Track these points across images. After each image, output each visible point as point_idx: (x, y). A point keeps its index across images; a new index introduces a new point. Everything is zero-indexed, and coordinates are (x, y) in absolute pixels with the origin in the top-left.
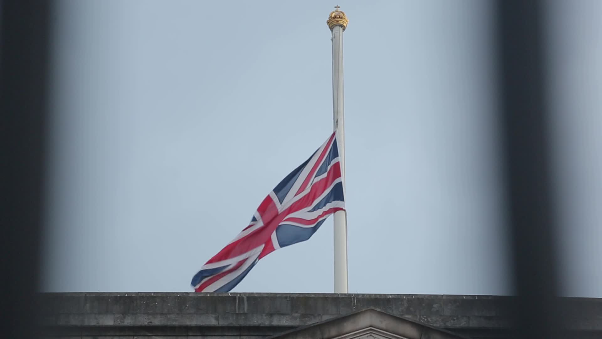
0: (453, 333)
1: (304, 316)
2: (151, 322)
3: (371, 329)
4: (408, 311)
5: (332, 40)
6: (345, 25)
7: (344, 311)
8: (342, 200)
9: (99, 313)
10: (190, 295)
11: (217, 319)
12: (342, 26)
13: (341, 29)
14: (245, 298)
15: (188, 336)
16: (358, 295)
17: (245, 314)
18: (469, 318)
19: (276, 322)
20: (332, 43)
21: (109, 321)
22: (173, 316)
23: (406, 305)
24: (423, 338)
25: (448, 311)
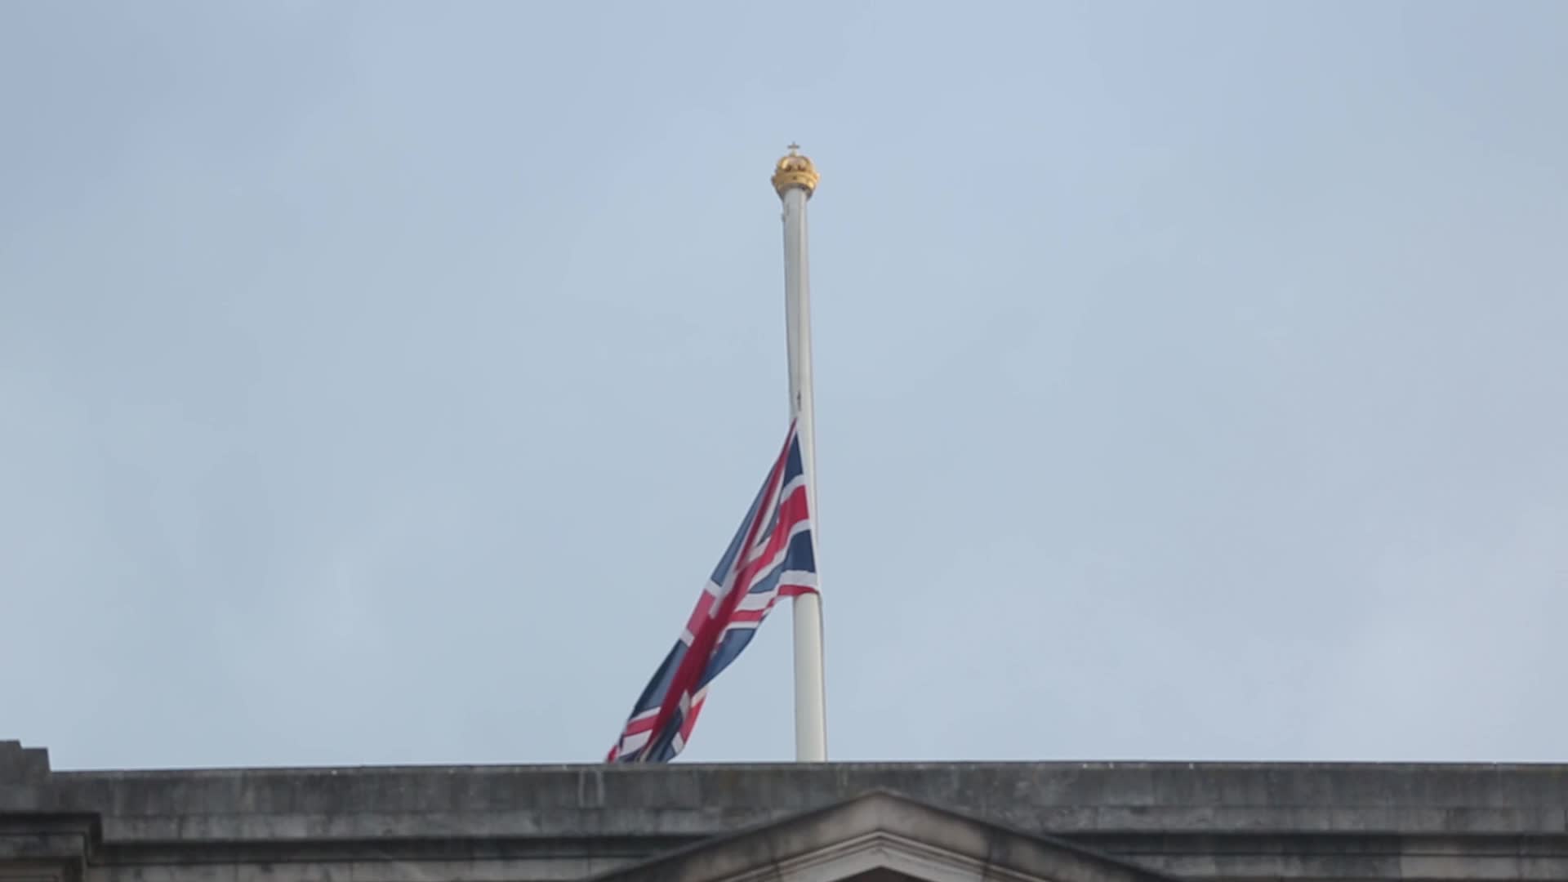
1: (729, 812)
2: (390, 831)
3: (879, 838)
4: (962, 797)
5: (784, 219)
6: (811, 185)
7: (818, 800)
8: (812, 569)
9: (277, 813)
10: (478, 771)
11: (537, 822)
12: (804, 188)
13: (803, 195)
14: (599, 776)
15: (473, 859)
16: (850, 764)
17: (599, 810)
18: (1096, 810)
19: (670, 825)
20: (784, 225)
21: (295, 829)
22: (438, 817)
23: (956, 785)
24: (996, 855)
25: (1049, 795)
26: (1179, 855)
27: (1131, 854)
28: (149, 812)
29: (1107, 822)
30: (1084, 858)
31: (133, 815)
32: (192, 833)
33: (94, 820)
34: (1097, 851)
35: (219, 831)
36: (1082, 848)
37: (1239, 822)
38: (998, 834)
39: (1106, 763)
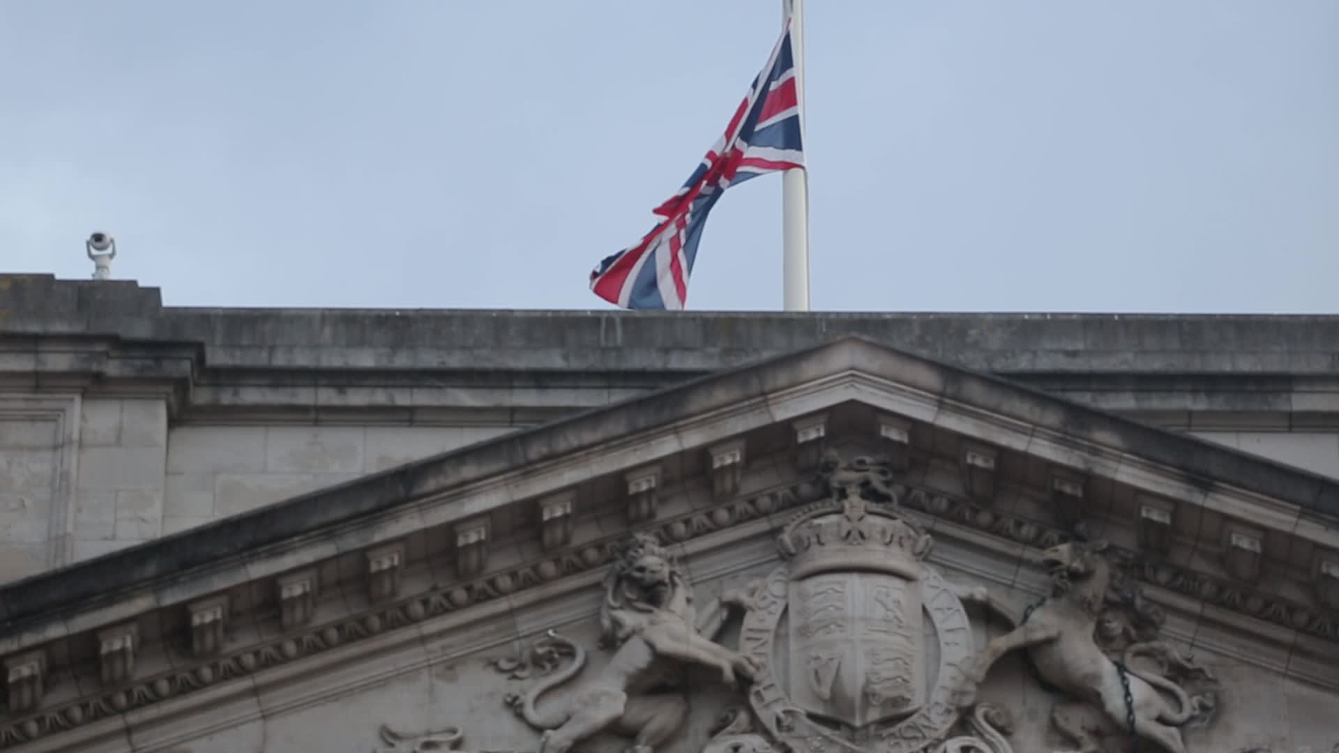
0: (1004, 380)
1: (727, 352)
2: (443, 363)
3: (852, 375)
4: (922, 342)
7: (800, 343)
8: (799, 148)
9: (349, 345)
10: (517, 314)
11: (566, 358)
14: (618, 321)
15: (511, 387)
16: (828, 313)
17: (618, 349)
18: (1035, 353)
19: (676, 362)
21: (365, 359)
22: (484, 352)
23: (917, 332)
24: (950, 390)
25: (995, 341)
26: (1102, 391)
27: (1064, 390)
28: (245, 342)
29: (1045, 364)
30: (1024, 394)
31: (231, 344)
32: (280, 360)
33: (199, 348)
34: (1035, 388)
35: (302, 359)
36: (1021, 385)
37: (1156, 364)
38: (952, 373)
39: (1044, 314)
